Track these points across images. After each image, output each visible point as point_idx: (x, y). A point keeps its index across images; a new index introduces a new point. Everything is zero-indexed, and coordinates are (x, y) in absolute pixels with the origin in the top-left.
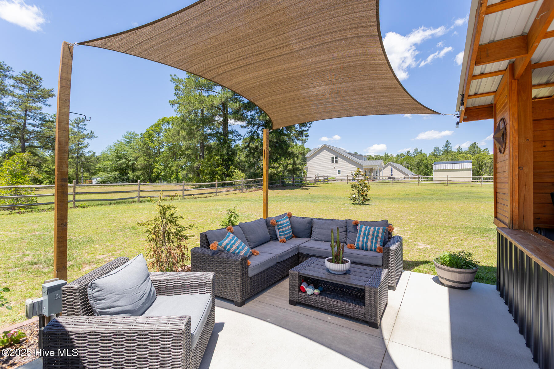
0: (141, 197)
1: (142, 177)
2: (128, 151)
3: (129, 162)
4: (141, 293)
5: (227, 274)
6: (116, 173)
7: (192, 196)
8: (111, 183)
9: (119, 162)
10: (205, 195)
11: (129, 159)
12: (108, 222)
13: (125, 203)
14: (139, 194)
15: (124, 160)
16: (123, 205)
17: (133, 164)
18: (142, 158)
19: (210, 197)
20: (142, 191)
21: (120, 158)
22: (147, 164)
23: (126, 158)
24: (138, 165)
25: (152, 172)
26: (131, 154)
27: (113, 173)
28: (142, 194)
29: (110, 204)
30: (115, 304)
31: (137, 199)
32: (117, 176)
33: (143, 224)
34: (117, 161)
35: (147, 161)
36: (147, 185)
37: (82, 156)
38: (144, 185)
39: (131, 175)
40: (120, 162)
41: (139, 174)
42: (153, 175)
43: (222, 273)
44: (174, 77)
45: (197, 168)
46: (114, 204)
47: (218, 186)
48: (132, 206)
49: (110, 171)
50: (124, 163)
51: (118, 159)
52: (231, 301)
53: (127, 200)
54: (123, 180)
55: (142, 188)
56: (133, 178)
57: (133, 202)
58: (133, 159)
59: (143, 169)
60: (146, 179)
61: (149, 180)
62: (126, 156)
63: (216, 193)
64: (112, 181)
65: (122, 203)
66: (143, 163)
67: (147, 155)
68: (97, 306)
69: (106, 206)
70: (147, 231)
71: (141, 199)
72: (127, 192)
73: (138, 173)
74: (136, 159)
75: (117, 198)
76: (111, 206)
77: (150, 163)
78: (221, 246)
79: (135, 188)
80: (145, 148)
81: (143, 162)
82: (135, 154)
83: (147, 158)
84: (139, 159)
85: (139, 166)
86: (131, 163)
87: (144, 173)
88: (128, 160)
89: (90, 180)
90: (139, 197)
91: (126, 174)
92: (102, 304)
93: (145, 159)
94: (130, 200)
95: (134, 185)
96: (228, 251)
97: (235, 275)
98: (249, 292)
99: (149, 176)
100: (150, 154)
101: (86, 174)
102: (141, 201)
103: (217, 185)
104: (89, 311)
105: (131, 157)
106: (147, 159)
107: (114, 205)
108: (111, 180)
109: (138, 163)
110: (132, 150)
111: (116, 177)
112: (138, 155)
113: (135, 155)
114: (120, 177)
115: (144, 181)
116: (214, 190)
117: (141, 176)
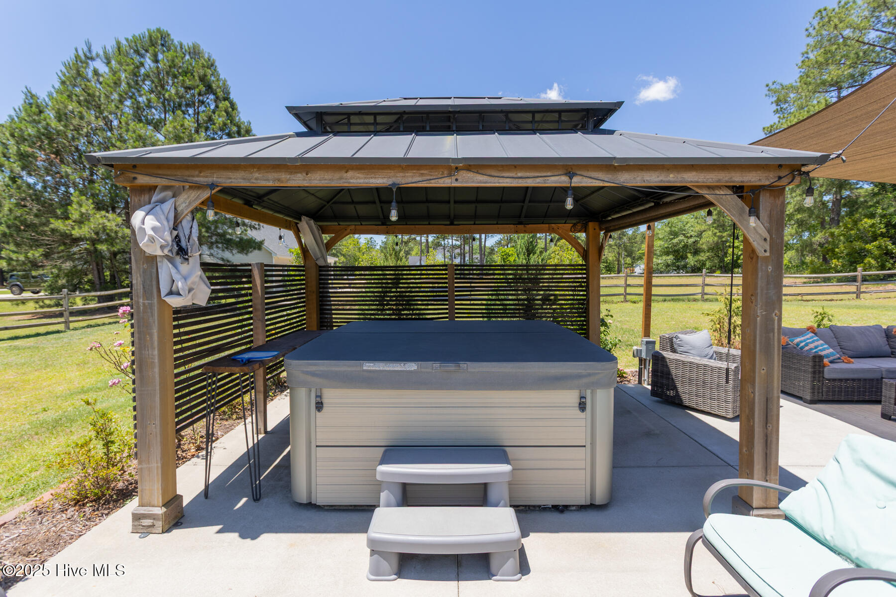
0: (706, 294)
1: (708, 264)
2: (687, 223)
3: (689, 240)
4: (706, 353)
5: (795, 369)
6: (669, 258)
7: (799, 297)
8: (661, 272)
9: (673, 241)
10: (829, 297)
11: (689, 235)
12: (666, 320)
13: (683, 300)
14: (703, 290)
15: (681, 237)
16: (681, 303)
17: (694, 242)
18: (710, 233)
19: (842, 300)
20: (708, 285)
21: (675, 234)
22: (717, 243)
23: (683, 234)
24: (702, 245)
25: (726, 254)
26: (692, 226)
27: (664, 258)
28: (708, 289)
29: (665, 301)
30: (689, 351)
31: (699, 296)
32: (669, 263)
33: (708, 315)
34: (672, 239)
35: (718, 236)
36: (717, 276)
37: (625, 236)
38: (711, 276)
39: (691, 260)
40: (675, 241)
41: (704, 259)
42: (728, 259)
43: (790, 368)
44: (773, 87)
45: (821, 245)
46: (670, 301)
47: (863, 281)
48: (693, 305)
49: (661, 256)
50: (681, 241)
51: (672, 237)
52: (800, 398)
53: (686, 297)
54: (678, 269)
55: (708, 280)
56: (695, 265)
57: (695, 300)
58: (696, 234)
59: (710, 249)
60: (715, 267)
61: (720, 268)
62: (684, 230)
63: (858, 294)
64: (662, 270)
65: (679, 300)
66: (711, 241)
67: (718, 226)
68: (679, 349)
69: (660, 303)
70: (712, 321)
71: (706, 297)
72: (687, 285)
73: (703, 257)
74: (700, 234)
75: (674, 294)
76: (666, 303)
77: (724, 239)
78: (792, 342)
79: (698, 280)
80: (716, 215)
81: (712, 238)
82: (699, 226)
83: (717, 231)
84: (705, 235)
85: (704, 247)
86: (691, 240)
87: (713, 257)
88: (687, 237)
89: (631, 269)
90: (703, 294)
91: (684, 257)
92: (682, 349)
93: (715, 234)
94: (689, 297)
95: (696, 276)
96: (802, 348)
97: (805, 371)
98: (824, 394)
99: (722, 260)
100: (724, 225)
101: (629, 260)
102: (706, 300)
103: (859, 279)
104: (674, 351)
105: (692, 231)
106: (718, 234)
107: (669, 303)
108: (661, 268)
109: (703, 240)
110: (693, 219)
111: (667, 263)
112: (703, 227)
113: (698, 228)
114: (673, 264)
115: (712, 271)
116: (852, 288)
117: (707, 262)
